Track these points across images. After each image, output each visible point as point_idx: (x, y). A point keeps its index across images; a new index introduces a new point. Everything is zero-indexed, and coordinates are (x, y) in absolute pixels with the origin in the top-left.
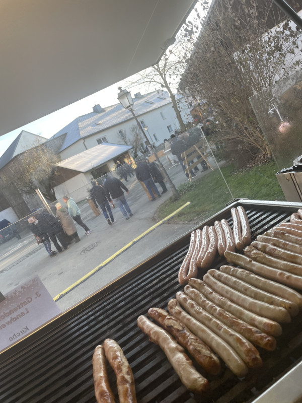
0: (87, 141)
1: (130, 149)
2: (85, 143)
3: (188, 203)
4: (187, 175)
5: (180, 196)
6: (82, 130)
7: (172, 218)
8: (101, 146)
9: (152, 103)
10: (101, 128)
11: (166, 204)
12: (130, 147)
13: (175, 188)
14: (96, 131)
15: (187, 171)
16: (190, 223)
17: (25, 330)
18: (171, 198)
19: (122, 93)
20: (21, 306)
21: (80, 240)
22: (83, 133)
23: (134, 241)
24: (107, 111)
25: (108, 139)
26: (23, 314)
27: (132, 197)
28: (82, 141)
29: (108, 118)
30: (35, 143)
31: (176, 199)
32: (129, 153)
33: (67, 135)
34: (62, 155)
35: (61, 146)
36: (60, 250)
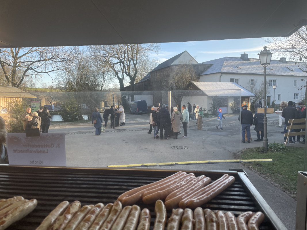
0: (224, 76)
1: (251, 96)
2: (221, 77)
3: (270, 160)
4: (285, 138)
5: (268, 151)
6: (224, 67)
7: (250, 163)
8: (231, 84)
9: (292, 71)
10: (239, 71)
11: (251, 150)
12: (253, 95)
13: (267, 143)
14: (234, 72)
15: (286, 135)
16: (261, 175)
17: (40, 162)
18: (259, 148)
19: (265, 52)
20: (46, 146)
21: (177, 139)
22: (224, 70)
23: (210, 161)
24: (251, 61)
25: (240, 82)
26: (44, 152)
27: (231, 130)
28: (220, 74)
29: (249, 66)
30: (188, 62)
31: (262, 151)
32: (250, 99)
33: (212, 66)
34: (201, 77)
35: (204, 71)
36: (162, 137)
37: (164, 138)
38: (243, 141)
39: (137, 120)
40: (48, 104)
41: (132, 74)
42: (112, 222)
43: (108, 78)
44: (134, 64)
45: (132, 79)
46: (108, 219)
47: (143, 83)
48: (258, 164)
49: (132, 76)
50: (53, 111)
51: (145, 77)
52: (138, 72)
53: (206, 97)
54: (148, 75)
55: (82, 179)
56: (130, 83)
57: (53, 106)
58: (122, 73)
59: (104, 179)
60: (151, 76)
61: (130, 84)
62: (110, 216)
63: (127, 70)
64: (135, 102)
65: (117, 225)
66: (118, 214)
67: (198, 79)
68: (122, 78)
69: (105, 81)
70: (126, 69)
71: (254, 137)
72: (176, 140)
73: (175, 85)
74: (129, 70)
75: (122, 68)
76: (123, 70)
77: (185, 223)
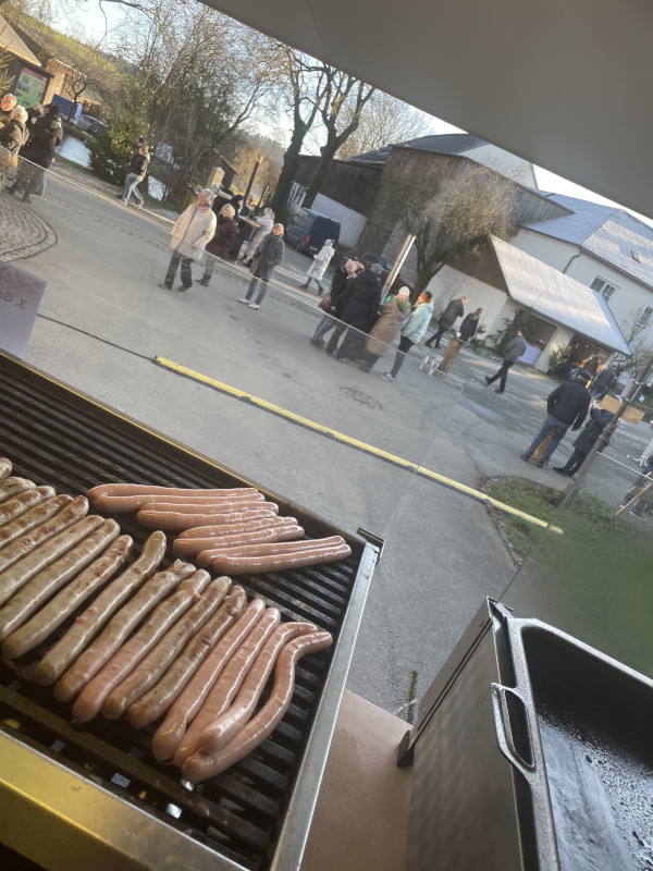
0: (582, 262)
1: (620, 352)
2: (576, 260)
3: (559, 530)
5: (567, 506)
6: (600, 236)
7: (506, 514)
8: (589, 293)
10: (630, 268)
11: (530, 487)
12: (626, 351)
13: (579, 488)
14: (618, 263)
16: (513, 554)
18: (550, 491)
22: (593, 243)
25: (614, 297)
27: (515, 416)
28: (577, 252)
30: (509, 171)
31: (555, 502)
32: (612, 358)
33: (569, 217)
34: (522, 234)
35: (539, 220)
36: (331, 349)
37: (335, 353)
38: (527, 457)
39: (291, 270)
40: (67, 97)
41: (341, 124)
42: (50, 534)
43: (267, 104)
44: (360, 96)
45: (334, 142)
46: (47, 525)
47: (359, 169)
48: (523, 526)
49: (336, 131)
50: (72, 124)
51: (372, 155)
52: (359, 129)
53: (504, 295)
54: (382, 150)
55: (43, 407)
56: (322, 149)
57: (80, 108)
58: (312, 107)
59: (89, 431)
60: (389, 158)
61: (319, 154)
62: (55, 518)
63: (332, 104)
64: (311, 215)
65: (57, 542)
66: (71, 521)
67: (510, 235)
68: (306, 123)
69: (255, 110)
70: (331, 101)
71: (560, 458)
72: (362, 375)
73: (439, 220)
74: (339, 108)
75: (320, 92)
76: (319, 99)
77: (180, 593)
